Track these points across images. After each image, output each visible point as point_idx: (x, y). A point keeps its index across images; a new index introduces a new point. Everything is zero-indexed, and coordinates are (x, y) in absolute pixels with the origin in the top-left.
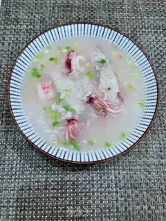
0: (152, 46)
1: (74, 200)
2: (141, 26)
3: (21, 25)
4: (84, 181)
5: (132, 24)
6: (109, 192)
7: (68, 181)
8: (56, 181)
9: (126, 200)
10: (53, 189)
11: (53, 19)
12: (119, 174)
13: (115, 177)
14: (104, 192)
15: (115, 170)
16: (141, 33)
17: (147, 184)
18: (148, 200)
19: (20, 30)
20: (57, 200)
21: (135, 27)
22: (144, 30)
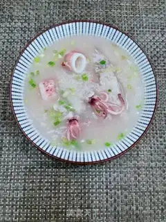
0: (149, 46)
1: (66, 199)
2: (138, 25)
3: (15, 23)
4: (76, 182)
5: (129, 22)
6: (100, 193)
7: (61, 182)
8: (50, 182)
9: (115, 201)
10: (47, 189)
11: (48, 16)
12: (110, 176)
13: (107, 179)
14: (95, 193)
15: (106, 172)
16: (138, 33)
17: (136, 186)
18: (136, 201)
19: (15, 28)
20: (51, 199)
21: (132, 26)
22: (141, 29)
